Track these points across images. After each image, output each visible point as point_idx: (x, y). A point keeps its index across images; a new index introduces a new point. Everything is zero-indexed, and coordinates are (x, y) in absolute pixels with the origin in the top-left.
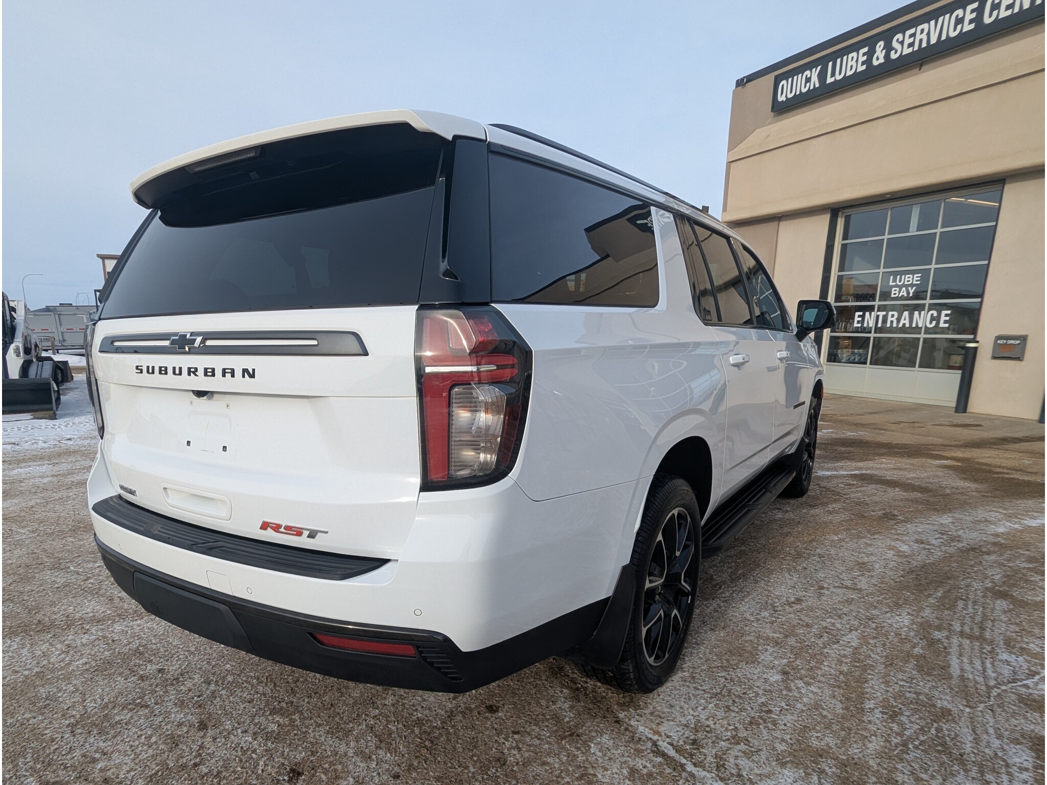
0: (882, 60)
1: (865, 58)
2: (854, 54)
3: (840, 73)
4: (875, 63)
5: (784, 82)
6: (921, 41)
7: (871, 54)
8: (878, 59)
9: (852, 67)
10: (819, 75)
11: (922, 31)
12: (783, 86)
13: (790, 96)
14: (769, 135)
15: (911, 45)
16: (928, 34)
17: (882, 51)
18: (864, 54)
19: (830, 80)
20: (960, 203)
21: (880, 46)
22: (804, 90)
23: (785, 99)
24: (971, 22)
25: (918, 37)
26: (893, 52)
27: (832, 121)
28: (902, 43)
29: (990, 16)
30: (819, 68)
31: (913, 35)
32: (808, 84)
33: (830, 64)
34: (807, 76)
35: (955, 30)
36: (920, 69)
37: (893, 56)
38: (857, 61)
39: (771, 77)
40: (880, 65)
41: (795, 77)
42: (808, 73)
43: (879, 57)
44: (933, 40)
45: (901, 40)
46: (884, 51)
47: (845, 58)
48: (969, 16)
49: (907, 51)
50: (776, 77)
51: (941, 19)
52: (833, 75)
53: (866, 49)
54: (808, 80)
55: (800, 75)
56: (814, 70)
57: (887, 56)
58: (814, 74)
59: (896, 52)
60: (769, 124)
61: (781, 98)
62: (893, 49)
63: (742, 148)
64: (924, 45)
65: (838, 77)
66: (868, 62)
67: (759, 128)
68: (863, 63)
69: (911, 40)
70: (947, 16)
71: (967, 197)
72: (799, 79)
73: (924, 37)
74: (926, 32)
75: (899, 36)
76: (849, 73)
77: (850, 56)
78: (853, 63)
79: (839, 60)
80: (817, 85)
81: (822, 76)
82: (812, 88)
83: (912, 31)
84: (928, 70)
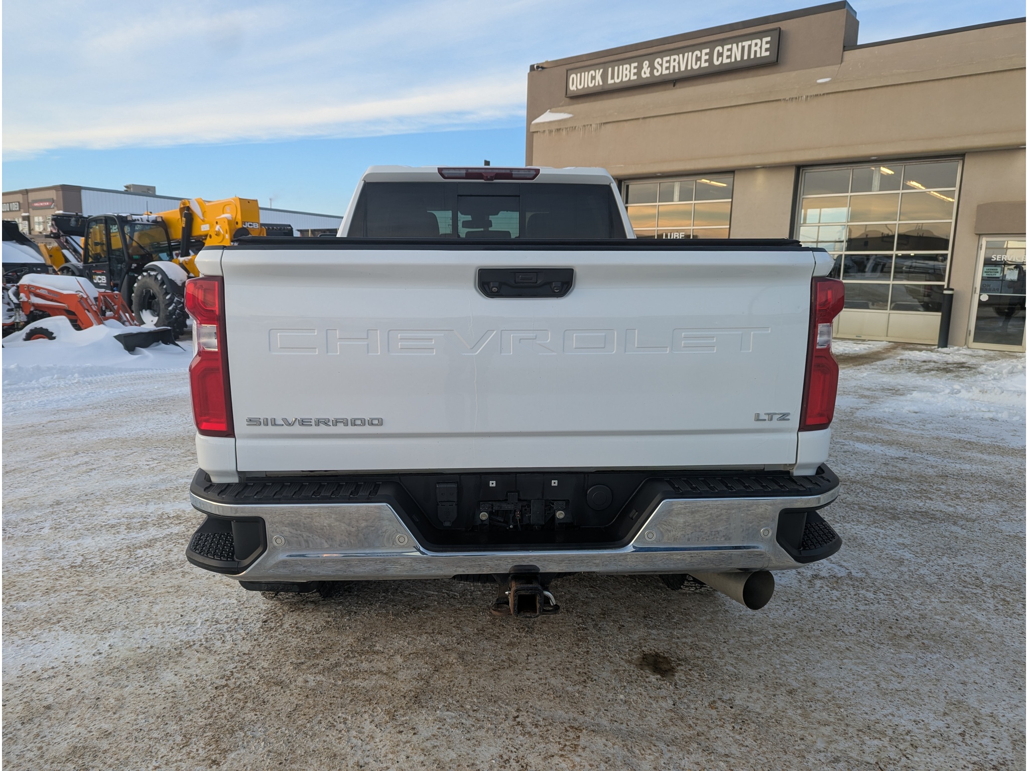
0: (648, 75)
1: (636, 71)
2: (628, 66)
3: (618, 78)
4: (644, 76)
5: (573, 76)
6: (674, 67)
7: (640, 68)
8: (645, 73)
9: (626, 75)
10: (602, 76)
11: (675, 60)
12: (573, 78)
13: (580, 87)
15: (667, 68)
16: (679, 63)
17: (647, 68)
18: (635, 68)
19: (610, 81)
20: (706, 184)
21: (646, 64)
22: (591, 85)
23: (575, 89)
24: (706, 61)
25: (672, 64)
26: (655, 71)
28: (661, 65)
29: (718, 60)
30: (601, 70)
31: (668, 62)
32: (593, 81)
33: (610, 69)
34: (592, 75)
35: (696, 64)
36: (674, 86)
37: (656, 74)
38: (630, 71)
39: (563, 69)
40: (647, 77)
41: (583, 74)
42: (592, 72)
44: (683, 69)
45: (660, 63)
46: (649, 69)
47: (621, 67)
48: (704, 57)
49: (665, 72)
50: (567, 69)
51: (686, 55)
52: (613, 78)
53: (636, 64)
54: (593, 78)
55: (587, 73)
56: (597, 71)
57: (652, 73)
58: (598, 74)
59: (658, 71)
60: (563, 107)
61: (572, 88)
62: (656, 68)
64: (677, 70)
65: (617, 81)
66: (638, 74)
67: (554, 107)
68: (635, 74)
69: (668, 65)
70: (690, 53)
71: (711, 180)
72: (586, 76)
73: (676, 64)
74: (677, 61)
75: (659, 60)
76: (625, 79)
77: (625, 66)
78: (626, 73)
79: (616, 68)
80: (601, 83)
81: (604, 77)
82: (597, 84)
83: (668, 58)
84: (680, 88)
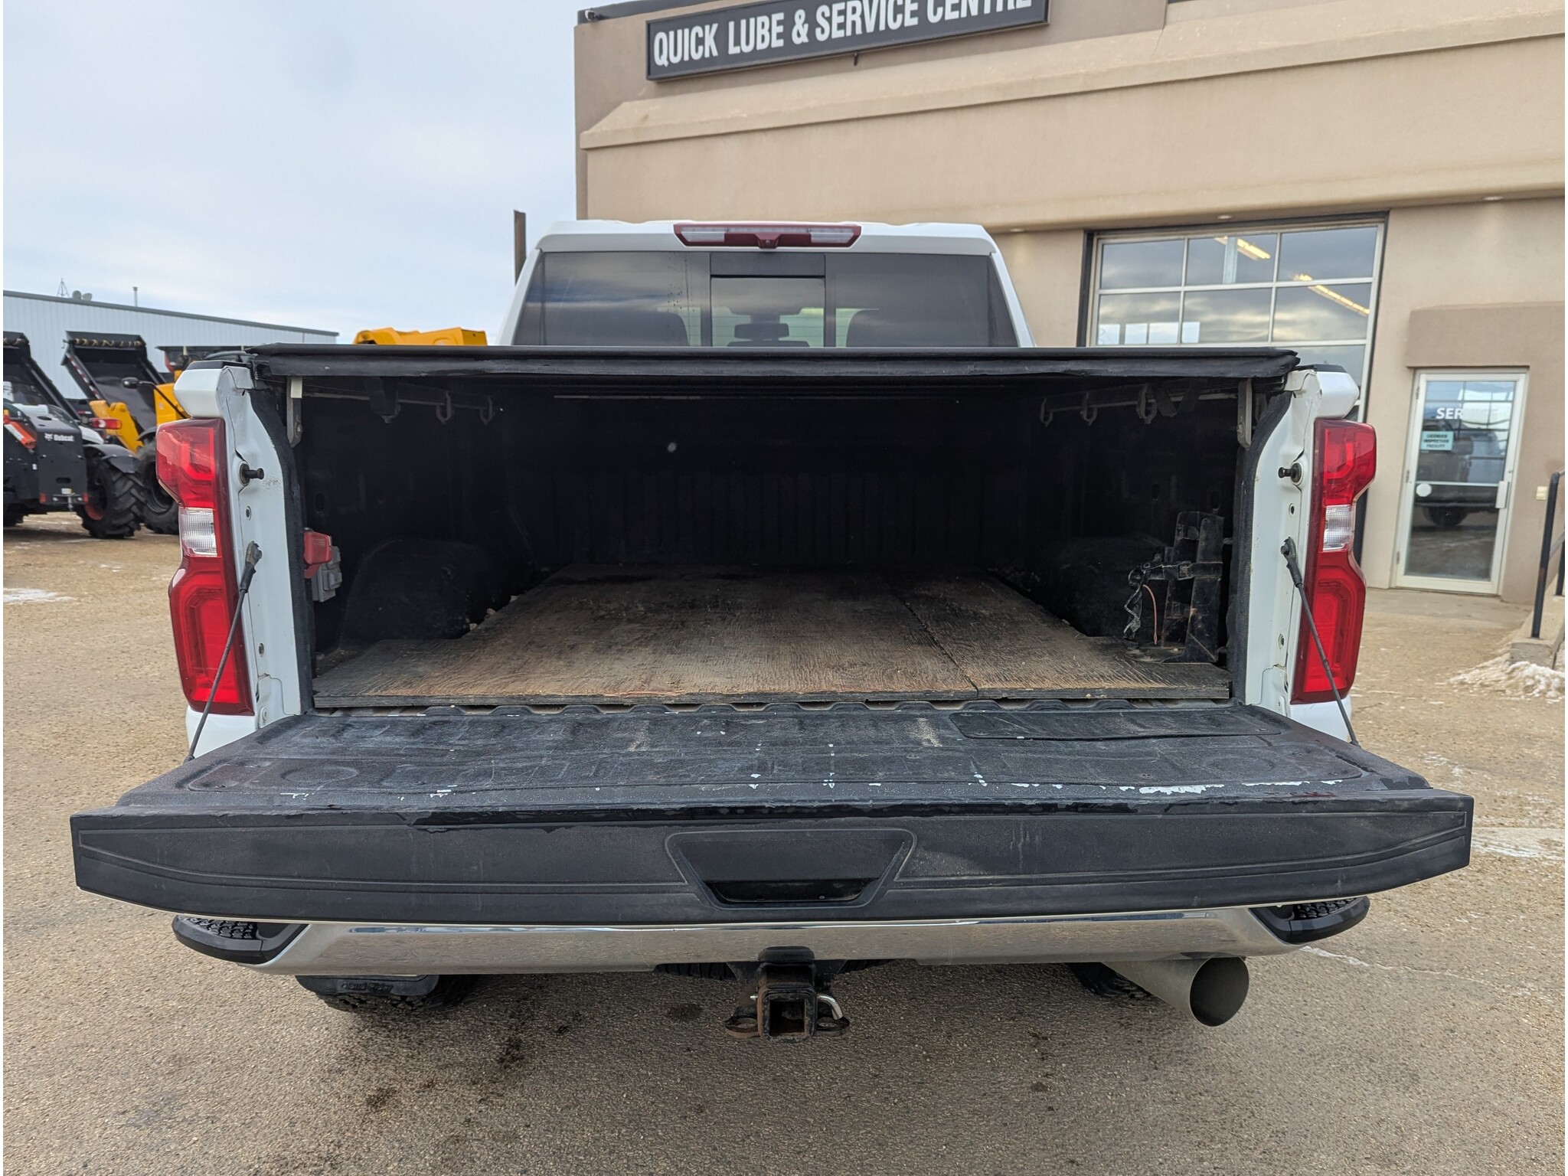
0: (804, 39)
1: (781, 29)
2: (765, 19)
3: (748, 43)
4: (797, 40)
5: (661, 35)
6: (854, 23)
7: (788, 24)
8: (799, 35)
9: (763, 37)
10: (716, 38)
11: (854, 10)
12: (661, 41)
13: (675, 60)
14: (646, 117)
15: (841, 26)
16: (862, 16)
17: (803, 25)
18: (779, 23)
19: (733, 50)
21: (800, 17)
22: (696, 56)
23: (666, 64)
24: (913, 14)
25: (850, 17)
26: (818, 31)
27: (745, 115)
28: (829, 20)
29: (935, 13)
30: (715, 26)
31: (842, 13)
32: (701, 48)
33: (731, 25)
34: (697, 34)
35: (895, 20)
36: (856, 63)
37: (821, 37)
38: (770, 30)
39: (640, 21)
40: (803, 44)
41: (680, 32)
42: (697, 29)
43: (800, 34)
44: (870, 28)
45: (827, 14)
46: (806, 26)
47: (752, 20)
48: (911, 7)
49: (838, 34)
50: (649, 25)
52: (737, 43)
53: (780, 16)
54: (700, 41)
55: (687, 31)
56: (707, 27)
57: (811, 34)
58: (710, 33)
59: (823, 31)
60: (643, 98)
61: (661, 61)
62: (819, 26)
63: (604, 129)
64: (859, 31)
65: (747, 49)
66: (786, 35)
67: (627, 100)
68: (779, 36)
69: (841, 19)
72: (686, 37)
73: (857, 18)
74: (859, 12)
75: (824, 8)
76: (761, 46)
77: (760, 19)
78: (765, 33)
79: (743, 22)
80: (715, 53)
81: (721, 39)
82: (707, 55)
83: (841, 6)
84: (867, 68)
